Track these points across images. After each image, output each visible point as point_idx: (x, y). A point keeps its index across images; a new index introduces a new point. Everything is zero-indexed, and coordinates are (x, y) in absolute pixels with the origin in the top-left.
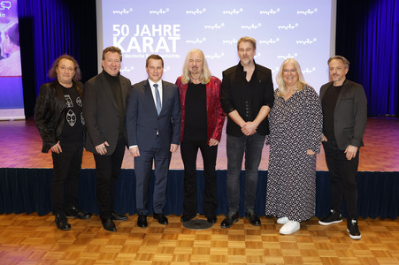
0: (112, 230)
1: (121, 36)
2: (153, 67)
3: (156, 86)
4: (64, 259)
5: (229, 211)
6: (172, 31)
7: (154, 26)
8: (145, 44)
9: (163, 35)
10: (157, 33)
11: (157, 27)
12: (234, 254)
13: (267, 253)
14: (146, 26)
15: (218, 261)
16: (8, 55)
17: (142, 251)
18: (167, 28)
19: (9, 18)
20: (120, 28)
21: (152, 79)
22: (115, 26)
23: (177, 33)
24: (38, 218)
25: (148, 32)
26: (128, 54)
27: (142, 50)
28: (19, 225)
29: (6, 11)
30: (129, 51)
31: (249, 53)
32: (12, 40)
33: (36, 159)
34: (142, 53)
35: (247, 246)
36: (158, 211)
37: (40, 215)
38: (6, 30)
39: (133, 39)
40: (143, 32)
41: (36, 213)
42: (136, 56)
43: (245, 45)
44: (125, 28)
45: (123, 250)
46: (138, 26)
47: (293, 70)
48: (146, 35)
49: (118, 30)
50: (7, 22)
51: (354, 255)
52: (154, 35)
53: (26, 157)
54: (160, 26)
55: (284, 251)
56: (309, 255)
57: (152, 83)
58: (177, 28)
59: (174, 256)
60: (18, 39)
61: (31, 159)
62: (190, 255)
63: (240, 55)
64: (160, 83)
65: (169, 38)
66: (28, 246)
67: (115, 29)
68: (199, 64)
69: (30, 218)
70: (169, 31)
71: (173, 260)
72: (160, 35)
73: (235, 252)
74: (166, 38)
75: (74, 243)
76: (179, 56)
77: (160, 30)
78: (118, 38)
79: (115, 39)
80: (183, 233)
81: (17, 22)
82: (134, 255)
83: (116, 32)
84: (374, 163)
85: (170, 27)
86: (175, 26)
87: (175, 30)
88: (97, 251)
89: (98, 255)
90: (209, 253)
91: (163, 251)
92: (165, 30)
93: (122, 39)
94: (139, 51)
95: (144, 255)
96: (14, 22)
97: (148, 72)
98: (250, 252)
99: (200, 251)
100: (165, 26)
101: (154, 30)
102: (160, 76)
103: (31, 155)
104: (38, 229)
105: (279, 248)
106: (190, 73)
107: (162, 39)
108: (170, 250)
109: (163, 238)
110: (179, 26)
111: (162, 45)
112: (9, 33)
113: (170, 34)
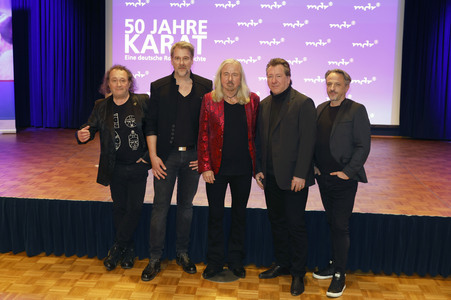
1: (134, 33)
6: (197, 28)
7: (175, 22)
8: (163, 44)
9: (185, 33)
10: (179, 30)
11: (179, 23)
14: (165, 22)
18: (191, 24)
19: (1, 11)
20: (133, 24)
22: (127, 21)
23: (203, 30)
24: (27, 258)
25: (168, 29)
26: (143, 55)
27: (159, 51)
28: (5, 267)
30: (143, 51)
32: (3, 36)
33: (28, 186)
34: (160, 55)
37: (30, 256)
39: (150, 37)
40: (162, 29)
41: (25, 253)
42: (152, 59)
44: (140, 24)
46: (155, 22)
48: (165, 33)
49: (131, 26)
52: (175, 32)
53: (15, 183)
54: (183, 22)
58: (203, 24)
60: (11, 36)
61: (22, 186)
65: (194, 37)
66: (15, 294)
67: (127, 25)
69: (17, 259)
70: (193, 28)
72: (182, 32)
74: (190, 36)
75: (69, 294)
76: (204, 59)
77: (182, 27)
78: (131, 36)
79: (127, 37)
80: (202, 286)
81: (10, 15)
83: (129, 29)
84: (446, 206)
85: (194, 23)
86: (201, 22)
87: (201, 27)
92: (189, 27)
93: (135, 37)
94: (156, 51)
96: (7, 15)
100: (189, 22)
101: (175, 27)
103: (21, 180)
104: (27, 274)
107: (185, 38)
109: (177, 292)
110: (206, 22)
112: (2, 29)
113: (194, 32)
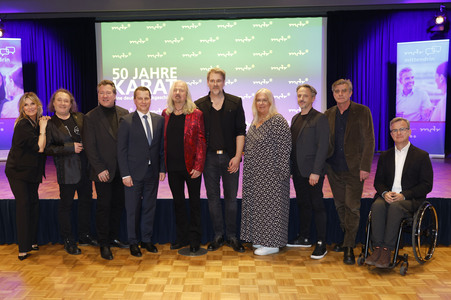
0: (109, 259)
1: (120, 79)
2: (141, 99)
3: (145, 117)
4: (61, 283)
5: (214, 235)
6: (169, 74)
7: (151, 69)
9: (160, 78)
10: (155, 76)
11: (155, 70)
12: (228, 277)
13: (260, 276)
14: (144, 69)
15: (212, 284)
16: (12, 98)
17: (138, 275)
18: (165, 71)
19: (13, 63)
20: (119, 72)
21: (140, 110)
22: (114, 70)
23: (174, 75)
25: (146, 75)
29: (10, 56)
30: (128, 93)
31: (219, 84)
32: (16, 83)
35: (240, 271)
36: (147, 240)
38: (10, 74)
39: (132, 82)
40: (141, 75)
43: (216, 77)
44: (124, 71)
45: (119, 275)
46: (136, 69)
47: (264, 100)
48: (144, 78)
49: (117, 74)
50: (12, 66)
51: (345, 277)
52: (152, 77)
54: (158, 69)
55: (276, 274)
56: (301, 277)
57: (141, 115)
58: (174, 70)
59: (169, 280)
60: (22, 83)
62: (184, 279)
63: (210, 86)
64: (148, 115)
65: (167, 80)
66: (28, 272)
67: (114, 73)
68: (182, 94)
70: (166, 73)
71: (168, 283)
72: (158, 77)
73: (228, 275)
74: (164, 80)
77: (157, 73)
78: (118, 80)
81: (21, 66)
82: (130, 279)
83: (116, 76)
85: (167, 70)
86: (172, 69)
87: (172, 73)
88: (93, 276)
89: (94, 279)
90: (202, 277)
91: (158, 275)
92: (162, 73)
93: (121, 82)
95: (139, 279)
96: (18, 66)
97: (136, 103)
98: (243, 275)
99: (194, 276)
100: (162, 69)
101: (152, 73)
102: (147, 107)
105: (272, 271)
106: (173, 103)
107: (160, 82)
108: (165, 274)
111: (160, 87)
112: (14, 77)
113: (167, 76)
